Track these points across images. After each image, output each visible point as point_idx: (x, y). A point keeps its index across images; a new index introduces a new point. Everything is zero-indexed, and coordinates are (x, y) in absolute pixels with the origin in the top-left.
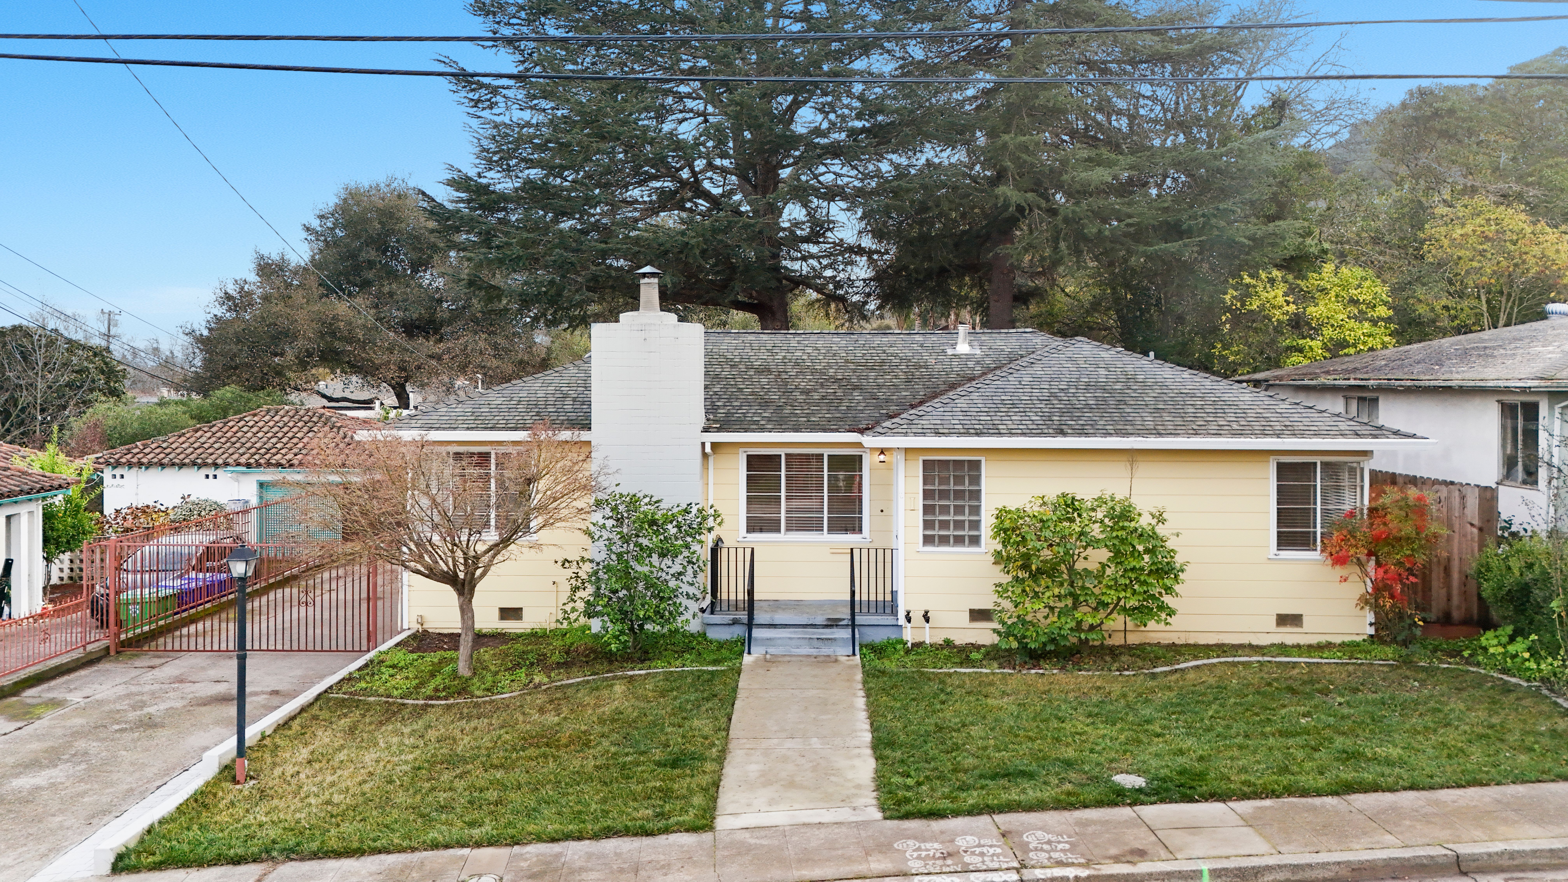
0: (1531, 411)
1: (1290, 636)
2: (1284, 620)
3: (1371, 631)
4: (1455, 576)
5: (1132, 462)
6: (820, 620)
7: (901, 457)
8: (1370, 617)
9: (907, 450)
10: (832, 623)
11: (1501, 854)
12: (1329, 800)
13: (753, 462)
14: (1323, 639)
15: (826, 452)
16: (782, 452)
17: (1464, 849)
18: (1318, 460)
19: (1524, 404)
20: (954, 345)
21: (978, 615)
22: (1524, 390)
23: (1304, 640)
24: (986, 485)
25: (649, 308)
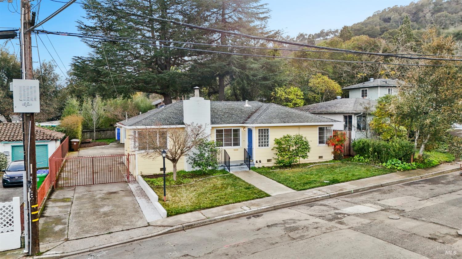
0: (350, 117)
1: (321, 160)
2: (320, 157)
3: (333, 158)
4: (345, 147)
5: (299, 128)
6: (239, 164)
7: (254, 128)
8: (333, 155)
9: (255, 127)
10: (242, 164)
11: (386, 183)
12: (357, 180)
13: (217, 131)
14: (326, 161)
15: (233, 128)
16: (223, 129)
17: (382, 183)
18: (325, 127)
19: (349, 116)
20: (245, 104)
21: (269, 161)
22: (349, 113)
23: (323, 161)
24: (270, 134)
25: (197, 96)
